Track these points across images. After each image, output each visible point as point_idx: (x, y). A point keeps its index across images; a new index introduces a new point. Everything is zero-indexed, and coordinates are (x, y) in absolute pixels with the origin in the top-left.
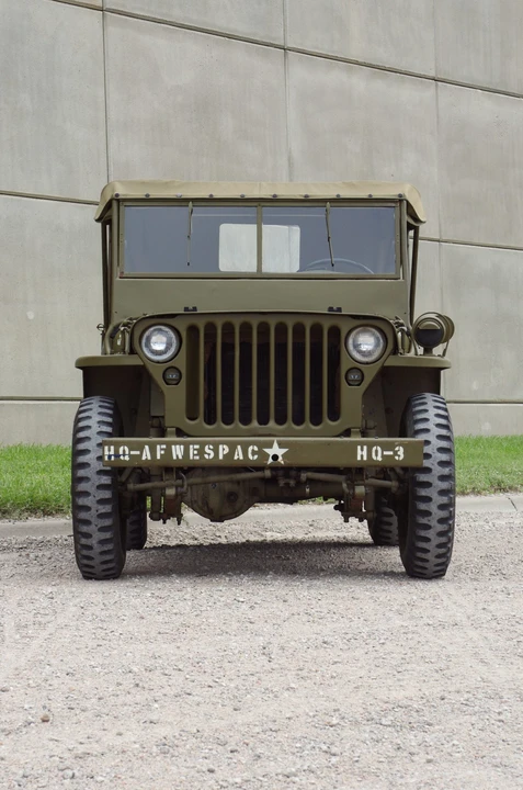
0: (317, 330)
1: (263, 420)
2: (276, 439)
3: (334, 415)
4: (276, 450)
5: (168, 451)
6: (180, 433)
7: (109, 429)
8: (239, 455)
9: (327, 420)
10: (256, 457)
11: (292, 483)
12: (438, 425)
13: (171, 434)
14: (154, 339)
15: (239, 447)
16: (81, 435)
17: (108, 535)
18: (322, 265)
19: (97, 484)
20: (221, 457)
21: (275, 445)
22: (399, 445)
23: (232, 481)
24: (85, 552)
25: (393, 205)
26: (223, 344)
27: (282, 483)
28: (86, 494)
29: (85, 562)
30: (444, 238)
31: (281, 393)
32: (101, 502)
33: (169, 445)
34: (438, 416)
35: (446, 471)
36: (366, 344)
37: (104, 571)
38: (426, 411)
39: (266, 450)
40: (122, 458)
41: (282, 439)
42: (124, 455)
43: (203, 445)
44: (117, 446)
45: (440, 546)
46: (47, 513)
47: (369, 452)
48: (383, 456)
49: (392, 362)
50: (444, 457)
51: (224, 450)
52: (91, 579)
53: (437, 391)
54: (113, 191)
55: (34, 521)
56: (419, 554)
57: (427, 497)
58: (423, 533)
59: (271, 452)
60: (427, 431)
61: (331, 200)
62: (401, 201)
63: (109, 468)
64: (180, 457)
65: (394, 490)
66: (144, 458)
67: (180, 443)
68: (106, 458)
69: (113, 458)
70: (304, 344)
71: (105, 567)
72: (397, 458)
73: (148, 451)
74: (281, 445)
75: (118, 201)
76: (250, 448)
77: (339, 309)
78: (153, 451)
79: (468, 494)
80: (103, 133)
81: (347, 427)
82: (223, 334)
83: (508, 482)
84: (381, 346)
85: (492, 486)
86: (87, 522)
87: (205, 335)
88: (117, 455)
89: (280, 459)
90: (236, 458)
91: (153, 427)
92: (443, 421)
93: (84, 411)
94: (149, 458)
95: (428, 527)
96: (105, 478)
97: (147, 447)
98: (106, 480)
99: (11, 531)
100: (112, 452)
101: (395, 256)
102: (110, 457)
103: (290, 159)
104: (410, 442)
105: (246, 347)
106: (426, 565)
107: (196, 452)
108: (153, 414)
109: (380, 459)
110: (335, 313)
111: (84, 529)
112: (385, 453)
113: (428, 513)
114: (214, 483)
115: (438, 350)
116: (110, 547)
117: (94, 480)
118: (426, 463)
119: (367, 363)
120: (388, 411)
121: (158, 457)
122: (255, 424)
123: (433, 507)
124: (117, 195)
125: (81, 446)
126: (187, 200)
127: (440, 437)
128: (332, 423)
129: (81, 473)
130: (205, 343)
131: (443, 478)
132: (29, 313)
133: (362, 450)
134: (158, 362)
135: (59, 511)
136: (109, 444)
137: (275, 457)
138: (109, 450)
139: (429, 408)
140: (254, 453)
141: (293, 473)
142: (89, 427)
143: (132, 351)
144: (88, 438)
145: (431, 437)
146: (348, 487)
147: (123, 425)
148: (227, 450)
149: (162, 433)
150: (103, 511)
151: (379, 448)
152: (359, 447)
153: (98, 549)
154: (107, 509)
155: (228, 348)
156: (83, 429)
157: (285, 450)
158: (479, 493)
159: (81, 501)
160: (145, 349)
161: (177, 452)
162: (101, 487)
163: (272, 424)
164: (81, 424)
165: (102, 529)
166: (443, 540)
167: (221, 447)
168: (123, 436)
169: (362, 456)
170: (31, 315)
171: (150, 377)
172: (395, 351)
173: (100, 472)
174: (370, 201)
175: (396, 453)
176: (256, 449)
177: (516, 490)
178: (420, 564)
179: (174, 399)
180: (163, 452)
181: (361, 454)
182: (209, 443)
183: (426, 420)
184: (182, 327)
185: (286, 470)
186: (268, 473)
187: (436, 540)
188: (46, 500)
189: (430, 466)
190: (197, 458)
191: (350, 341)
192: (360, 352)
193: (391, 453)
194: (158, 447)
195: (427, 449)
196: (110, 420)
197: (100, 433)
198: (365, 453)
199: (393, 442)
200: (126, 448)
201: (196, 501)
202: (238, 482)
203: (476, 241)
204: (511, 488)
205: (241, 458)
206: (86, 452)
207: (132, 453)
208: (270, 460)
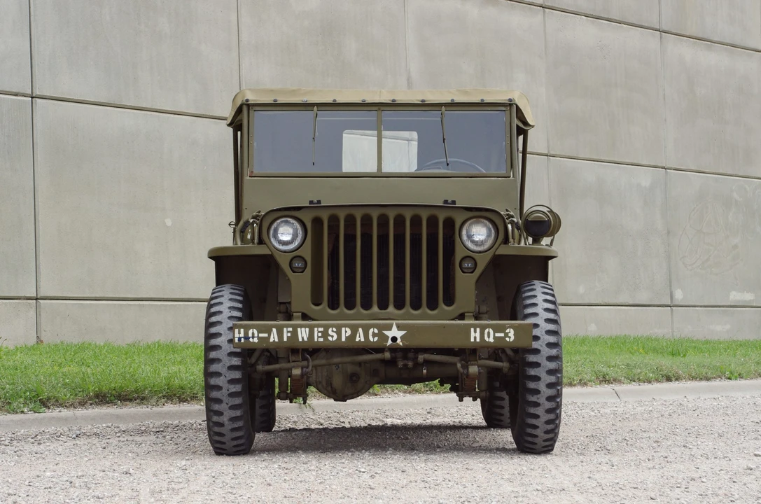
0: (433, 221)
1: (383, 305)
2: (394, 322)
3: (449, 300)
4: (395, 332)
5: (295, 333)
6: (305, 317)
7: (239, 314)
8: (360, 337)
9: (443, 306)
10: (376, 339)
11: (410, 364)
12: (547, 310)
13: (297, 318)
14: (281, 230)
15: (360, 330)
16: (213, 319)
17: (238, 413)
18: (437, 165)
19: (228, 365)
20: (343, 339)
21: (394, 327)
22: (510, 327)
23: (353, 363)
24: (216, 429)
25: (504, 109)
26: (345, 235)
27: (400, 364)
28: (218, 374)
29: (217, 438)
30: (552, 153)
31: (400, 280)
32: (232, 381)
33: (295, 328)
34: (546, 301)
35: (554, 352)
36: (479, 234)
37: (234, 446)
38: (535, 296)
39: (386, 333)
40: (251, 340)
41: (400, 322)
42: (253, 337)
43: (326, 328)
44: (247, 328)
45: (548, 422)
46: (182, 400)
47: (482, 334)
48: (494, 337)
49: (503, 250)
50: (552, 339)
51: (346, 333)
52: (222, 454)
53: (545, 278)
54: (244, 97)
55: (170, 407)
56: (529, 430)
57: (536, 376)
58: (532, 410)
59: (390, 334)
60: (536, 315)
61: (446, 105)
62: (511, 105)
63: (239, 350)
64: (306, 339)
65: (505, 370)
66: (272, 340)
67: (305, 326)
68: (236, 340)
69: (243, 340)
70: (421, 235)
71: (235, 443)
72: (507, 339)
73: (276, 334)
74: (399, 328)
75: (248, 106)
76: (371, 331)
77: (454, 202)
78: (280, 334)
79: (575, 385)
80: (235, 54)
81: (461, 311)
82: (346, 226)
83: (612, 373)
84: (493, 236)
85: (597, 378)
86: (219, 401)
87: (329, 226)
88: (246, 338)
89: (399, 341)
90: (357, 339)
91: (280, 312)
92: (551, 306)
93: (216, 298)
94: (277, 340)
95: (537, 405)
96: (235, 359)
97: (274, 330)
98: (236, 361)
99: (148, 416)
100: (242, 335)
101: (506, 156)
102: (240, 339)
103: (409, 80)
104: (520, 325)
105: (367, 238)
106: (536, 440)
107: (320, 334)
108: (281, 300)
109: (491, 340)
110: (449, 205)
111: (216, 407)
112: (497, 335)
113: (537, 392)
114: (337, 365)
115: (545, 241)
116: (240, 424)
117: (225, 361)
118: (535, 345)
119: (480, 252)
120: (499, 299)
121: (285, 339)
122: (375, 309)
123: (541, 386)
124: (247, 100)
125: (213, 330)
126: (313, 105)
127: (548, 321)
128: (446, 308)
129: (213, 355)
130: (329, 234)
131: (550, 358)
132: (166, 220)
133: (475, 332)
134: (285, 252)
135: (194, 398)
136: (239, 327)
137: (394, 339)
138: (239, 333)
139: (538, 294)
140: (374, 335)
141: (411, 355)
142: (220, 312)
143: (261, 242)
144: (219, 323)
145: (538, 320)
146: (462, 366)
147: (252, 310)
148: (349, 332)
149: (289, 317)
150: (234, 390)
151: (491, 331)
152: (472, 330)
153: (229, 426)
154: (237, 388)
155: (350, 238)
156: (215, 314)
157: (403, 333)
158: (585, 384)
159: (213, 381)
160: (272, 240)
161: (303, 334)
162: (232, 368)
163: (391, 309)
164: (213, 310)
165: (233, 407)
166: (552, 416)
167: (343, 329)
168: (252, 320)
169: (475, 338)
170: (169, 222)
171: (277, 266)
172: (506, 241)
173: (231, 354)
174: (482, 105)
175: (507, 335)
176: (376, 331)
177: (620, 382)
178: (530, 439)
179: (300, 286)
180: (289, 335)
181: (475, 336)
182: (332, 326)
183: (535, 305)
184: (307, 218)
185: (405, 352)
186: (387, 355)
187: (545, 417)
188: (182, 388)
189: (539, 348)
190: (321, 340)
191: (464, 232)
192: (473, 242)
193: (502, 335)
194: (285, 329)
195: (536, 332)
196: (240, 306)
197: (230, 318)
198: (478, 335)
199: (505, 325)
200: (255, 331)
201: (320, 382)
202: (360, 364)
203: (582, 156)
204: (615, 380)
205: (363, 339)
206: (217, 335)
207: (261, 335)
208: (390, 342)
